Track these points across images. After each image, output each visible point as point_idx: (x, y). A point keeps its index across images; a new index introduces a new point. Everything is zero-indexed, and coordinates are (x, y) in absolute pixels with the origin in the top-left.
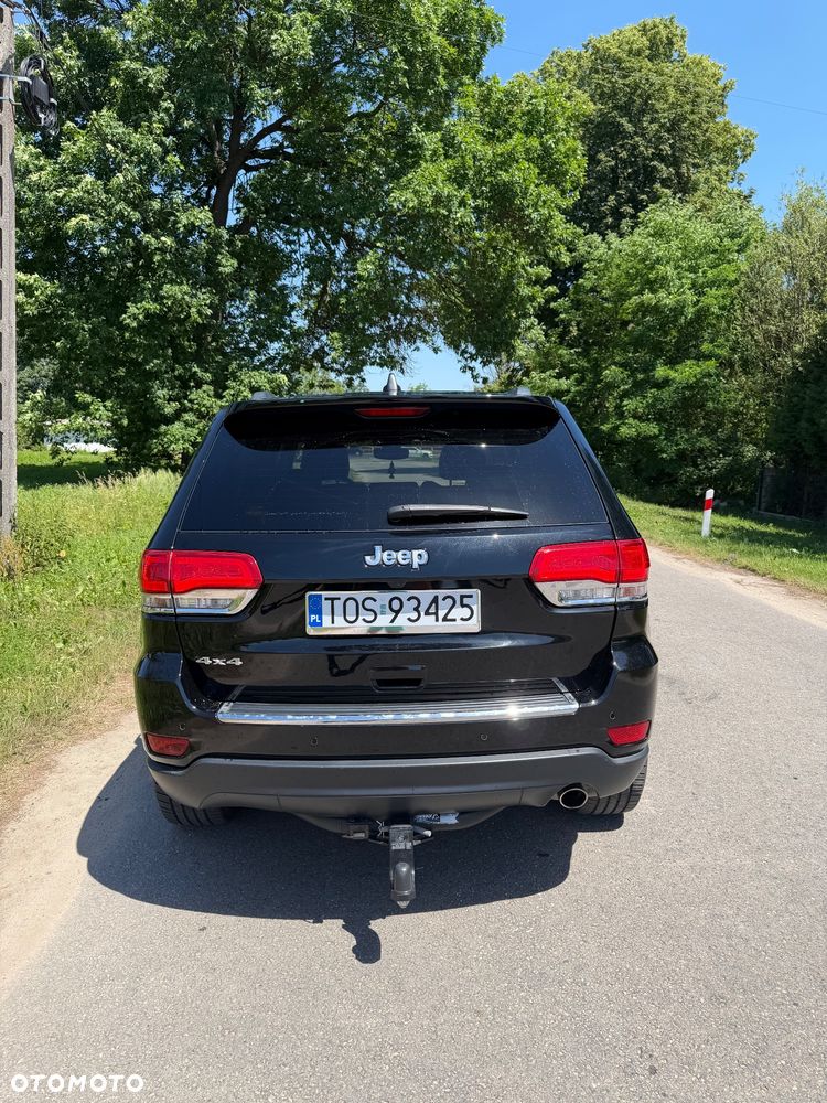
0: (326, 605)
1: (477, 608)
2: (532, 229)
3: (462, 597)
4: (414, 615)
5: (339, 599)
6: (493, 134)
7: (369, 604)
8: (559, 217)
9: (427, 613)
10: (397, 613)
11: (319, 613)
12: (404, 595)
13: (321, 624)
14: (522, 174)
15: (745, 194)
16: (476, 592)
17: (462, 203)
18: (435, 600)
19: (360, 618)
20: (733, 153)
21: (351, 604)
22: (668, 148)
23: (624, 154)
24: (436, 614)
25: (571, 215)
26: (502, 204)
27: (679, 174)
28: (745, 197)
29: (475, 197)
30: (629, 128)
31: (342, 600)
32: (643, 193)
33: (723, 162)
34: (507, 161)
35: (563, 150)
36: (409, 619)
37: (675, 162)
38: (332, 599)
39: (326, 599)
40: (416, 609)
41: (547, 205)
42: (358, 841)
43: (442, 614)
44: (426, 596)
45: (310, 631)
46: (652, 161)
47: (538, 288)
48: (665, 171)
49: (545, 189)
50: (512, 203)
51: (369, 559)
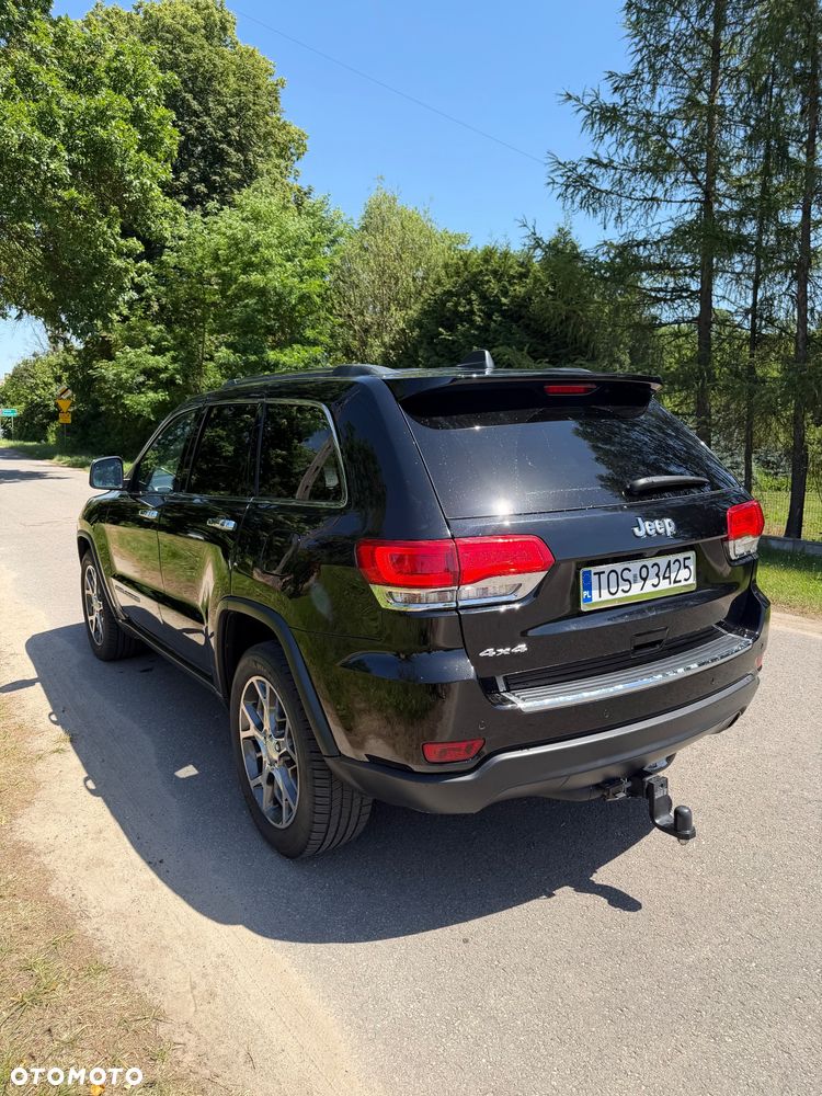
0: (594, 579)
1: (692, 568)
2: (135, 196)
3: (685, 559)
4: (655, 581)
5: (603, 572)
6: (74, 83)
7: (627, 575)
8: (157, 191)
9: (664, 578)
10: (645, 580)
11: (588, 588)
12: (649, 562)
13: (591, 599)
14: (120, 133)
15: (306, 190)
16: (692, 554)
17: (54, 153)
18: (669, 566)
19: (620, 589)
20: (288, 150)
21: (613, 575)
22: (236, 134)
23: (193, 131)
24: (669, 577)
25: (170, 191)
26: (98, 165)
27: (246, 162)
28: (305, 194)
29: (70, 151)
30: (195, 105)
31: (607, 574)
32: (216, 174)
33: (280, 156)
34: (101, 117)
36: (653, 585)
37: (241, 148)
38: (599, 574)
39: (595, 574)
40: (657, 575)
41: (149, 175)
43: (673, 576)
44: (663, 561)
45: (584, 607)
46: (221, 142)
47: (130, 261)
48: (235, 156)
49: (144, 156)
50: (112, 165)
51: (636, 530)
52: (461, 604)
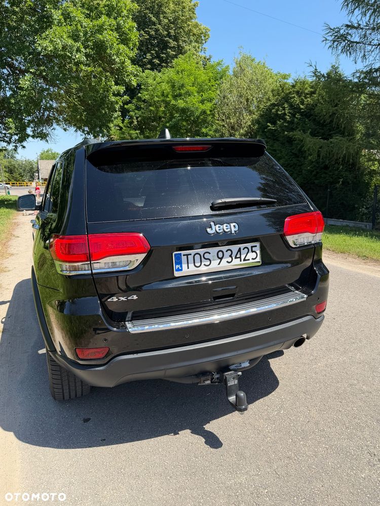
0: (184, 259)
1: (258, 252)
2: (116, 66)
3: (252, 247)
4: (230, 259)
5: (191, 254)
6: (89, 15)
7: (207, 256)
8: (128, 62)
9: (236, 258)
10: (221, 259)
11: (180, 263)
12: (224, 248)
13: (181, 270)
14: (109, 37)
15: (208, 57)
16: (258, 244)
17: (78, 50)
18: (239, 250)
19: (203, 263)
20: (200, 38)
21: (197, 257)
22: (173, 32)
23: (153, 33)
24: (240, 257)
25: (134, 62)
26: (99, 53)
27: (179, 46)
28: (208, 59)
29: (85, 48)
30: (154, 19)
31: (193, 255)
32: (163, 53)
33: (196, 41)
34: (100, 29)
35: (128, 27)
36: (228, 262)
37: (176, 39)
38: (187, 255)
39: (184, 255)
40: (231, 256)
41: (123, 55)
42: (208, 385)
43: (243, 257)
44: (235, 248)
45: (177, 274)
46: (165, 37)
47: (118, 98)
48: (173, 43)
49: (122, 46)
50: (105, 52)
51: (209, 230)
52: (94, 271)
